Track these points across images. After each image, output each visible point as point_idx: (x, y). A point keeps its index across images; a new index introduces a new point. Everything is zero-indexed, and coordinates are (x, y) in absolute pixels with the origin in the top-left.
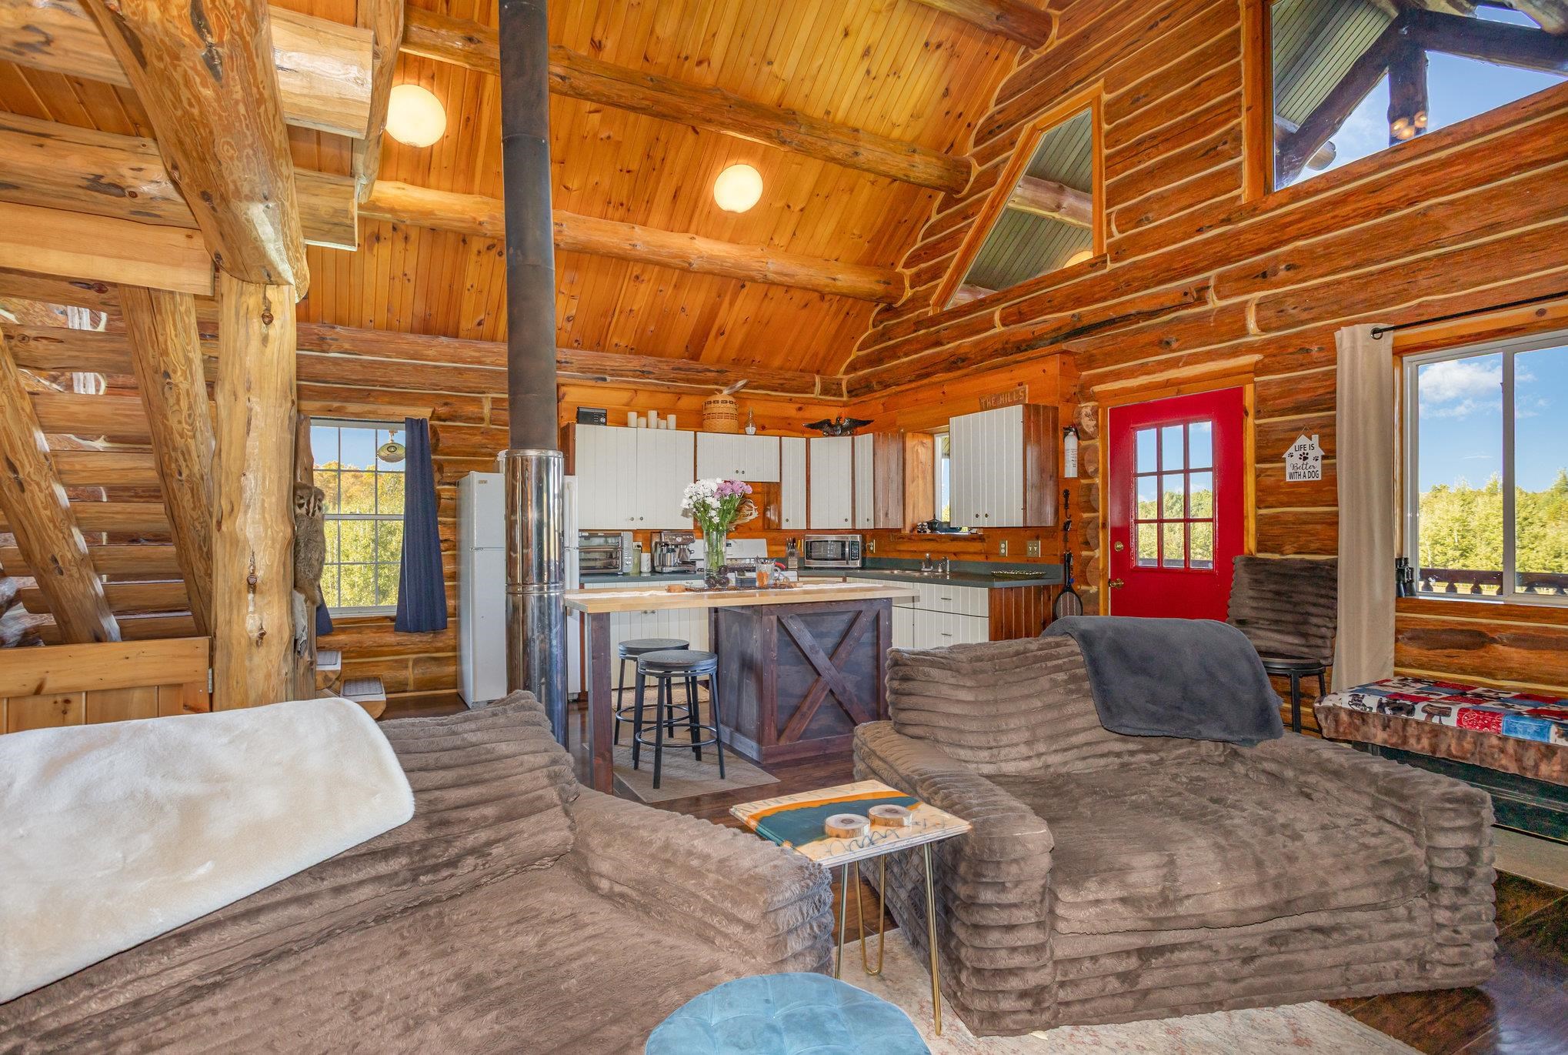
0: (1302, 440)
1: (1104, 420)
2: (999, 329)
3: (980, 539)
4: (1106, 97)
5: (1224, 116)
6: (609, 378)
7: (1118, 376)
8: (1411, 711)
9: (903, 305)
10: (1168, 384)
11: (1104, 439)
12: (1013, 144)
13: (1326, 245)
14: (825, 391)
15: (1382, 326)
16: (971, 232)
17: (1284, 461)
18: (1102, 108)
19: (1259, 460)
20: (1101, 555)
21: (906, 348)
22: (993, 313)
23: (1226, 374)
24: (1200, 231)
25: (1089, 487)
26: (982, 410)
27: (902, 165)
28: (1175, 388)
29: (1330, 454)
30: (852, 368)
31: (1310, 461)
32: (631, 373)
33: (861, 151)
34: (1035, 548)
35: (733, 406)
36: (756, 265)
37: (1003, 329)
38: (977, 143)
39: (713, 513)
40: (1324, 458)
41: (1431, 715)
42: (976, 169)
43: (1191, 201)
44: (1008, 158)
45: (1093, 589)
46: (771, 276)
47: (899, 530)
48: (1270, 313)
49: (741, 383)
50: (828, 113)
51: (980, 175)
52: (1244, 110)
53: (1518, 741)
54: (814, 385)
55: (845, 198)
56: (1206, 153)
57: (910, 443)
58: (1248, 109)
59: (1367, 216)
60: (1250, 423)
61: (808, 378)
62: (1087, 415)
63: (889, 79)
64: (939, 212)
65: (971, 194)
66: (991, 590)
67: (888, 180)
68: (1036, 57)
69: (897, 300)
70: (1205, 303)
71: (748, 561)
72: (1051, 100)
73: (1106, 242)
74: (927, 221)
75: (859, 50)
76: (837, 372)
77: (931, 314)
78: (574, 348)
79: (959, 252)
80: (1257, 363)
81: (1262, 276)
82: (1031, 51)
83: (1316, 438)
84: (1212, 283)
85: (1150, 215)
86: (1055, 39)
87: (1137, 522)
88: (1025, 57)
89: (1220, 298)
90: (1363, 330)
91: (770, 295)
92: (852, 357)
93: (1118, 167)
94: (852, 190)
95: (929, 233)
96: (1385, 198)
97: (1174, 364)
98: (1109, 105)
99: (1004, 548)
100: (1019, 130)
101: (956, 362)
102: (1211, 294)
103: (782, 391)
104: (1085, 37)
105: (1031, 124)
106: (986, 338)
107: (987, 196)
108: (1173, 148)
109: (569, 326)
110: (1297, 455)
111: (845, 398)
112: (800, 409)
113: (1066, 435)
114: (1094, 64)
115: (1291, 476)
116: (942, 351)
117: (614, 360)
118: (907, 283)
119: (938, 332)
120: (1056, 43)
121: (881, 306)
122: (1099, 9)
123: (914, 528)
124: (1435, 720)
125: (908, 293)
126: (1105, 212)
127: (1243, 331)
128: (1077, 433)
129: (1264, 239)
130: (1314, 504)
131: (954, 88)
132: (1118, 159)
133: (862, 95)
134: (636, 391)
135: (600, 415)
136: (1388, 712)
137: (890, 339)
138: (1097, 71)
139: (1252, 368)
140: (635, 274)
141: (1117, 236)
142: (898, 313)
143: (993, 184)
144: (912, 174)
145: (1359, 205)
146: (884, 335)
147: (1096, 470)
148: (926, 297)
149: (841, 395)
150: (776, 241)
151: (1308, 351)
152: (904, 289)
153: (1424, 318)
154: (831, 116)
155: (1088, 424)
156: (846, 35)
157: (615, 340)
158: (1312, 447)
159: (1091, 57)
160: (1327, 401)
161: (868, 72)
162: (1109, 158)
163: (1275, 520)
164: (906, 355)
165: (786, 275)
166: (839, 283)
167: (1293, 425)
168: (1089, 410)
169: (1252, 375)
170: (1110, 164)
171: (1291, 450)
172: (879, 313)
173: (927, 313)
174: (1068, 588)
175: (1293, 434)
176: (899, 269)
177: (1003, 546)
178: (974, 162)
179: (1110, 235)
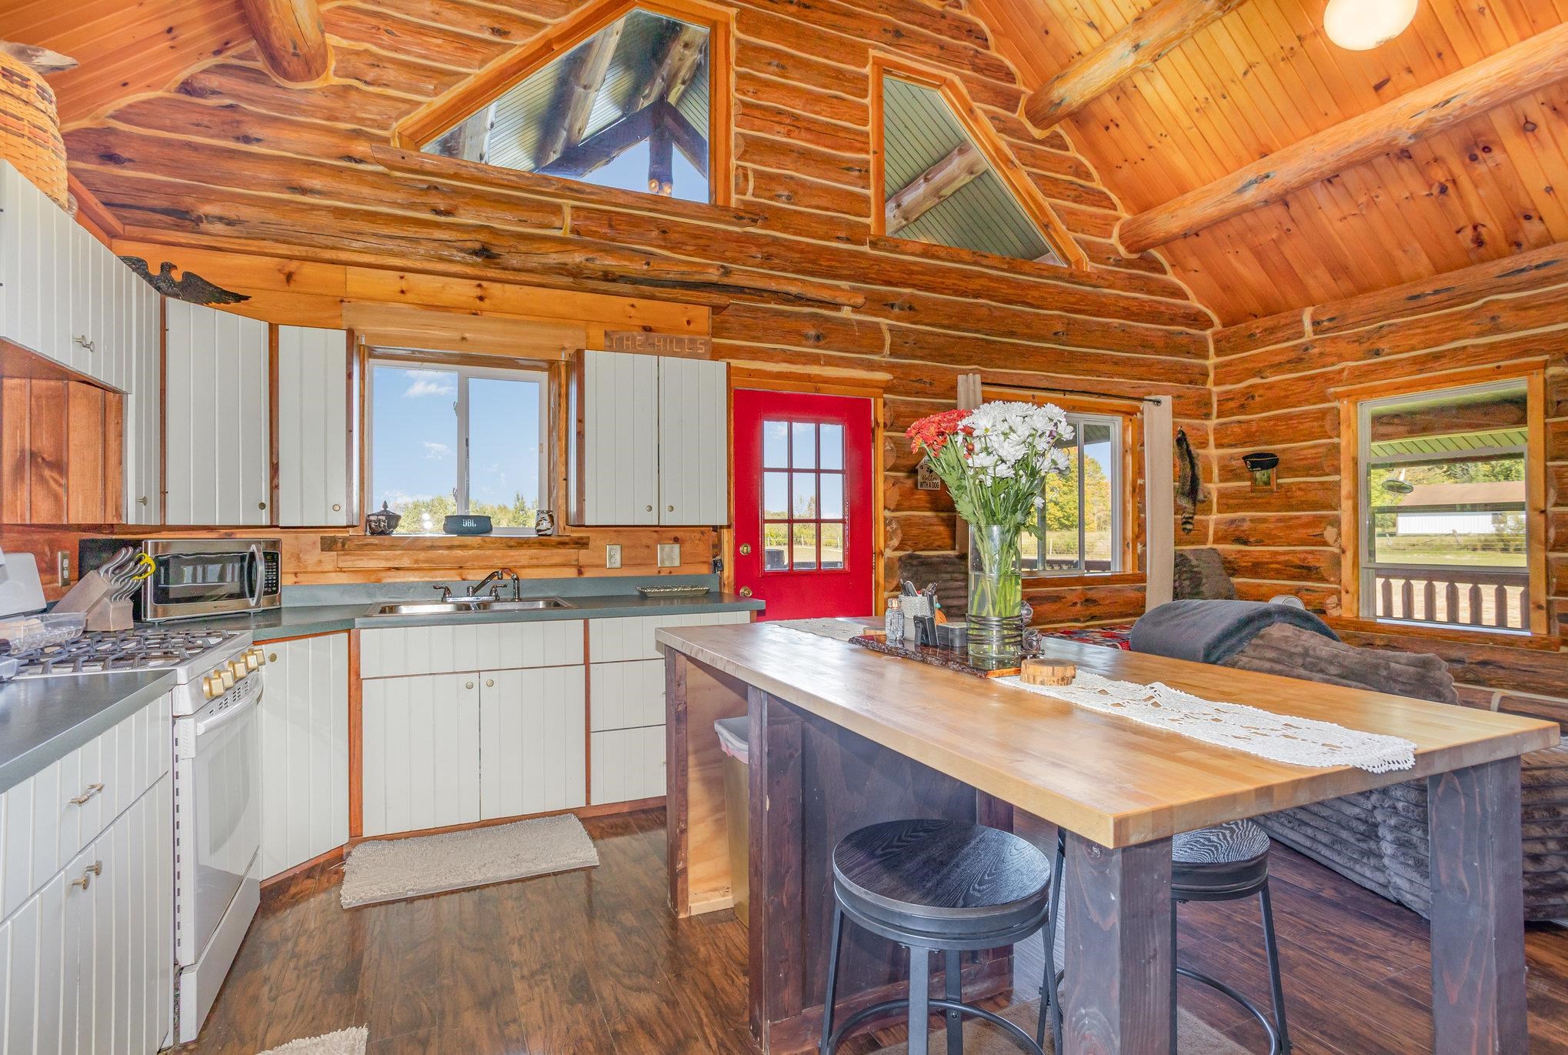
4: (736, 33)
10: (808, 378)
22: (558, 207)
23: (863, 384)
34: (668, 555)
43: (829, 205)
48: (898, 341)
52: (871, 150)
58: (874, 152)
60: (880, 433)
73: (734, 196)
80: (888, 381)
96: (969, 285)
98: (742, 44)
99: (614, 556)
110: (926, 467)
115: (921, 485)
126: (734, 162)
127: (881, 350)
129: (895, 275)
139: (882, 385)
141: (750, 197)
169: (881, 391)
170: (746, 111)
171: (922, 463)
177: (612, 552)
179: (742, 191)
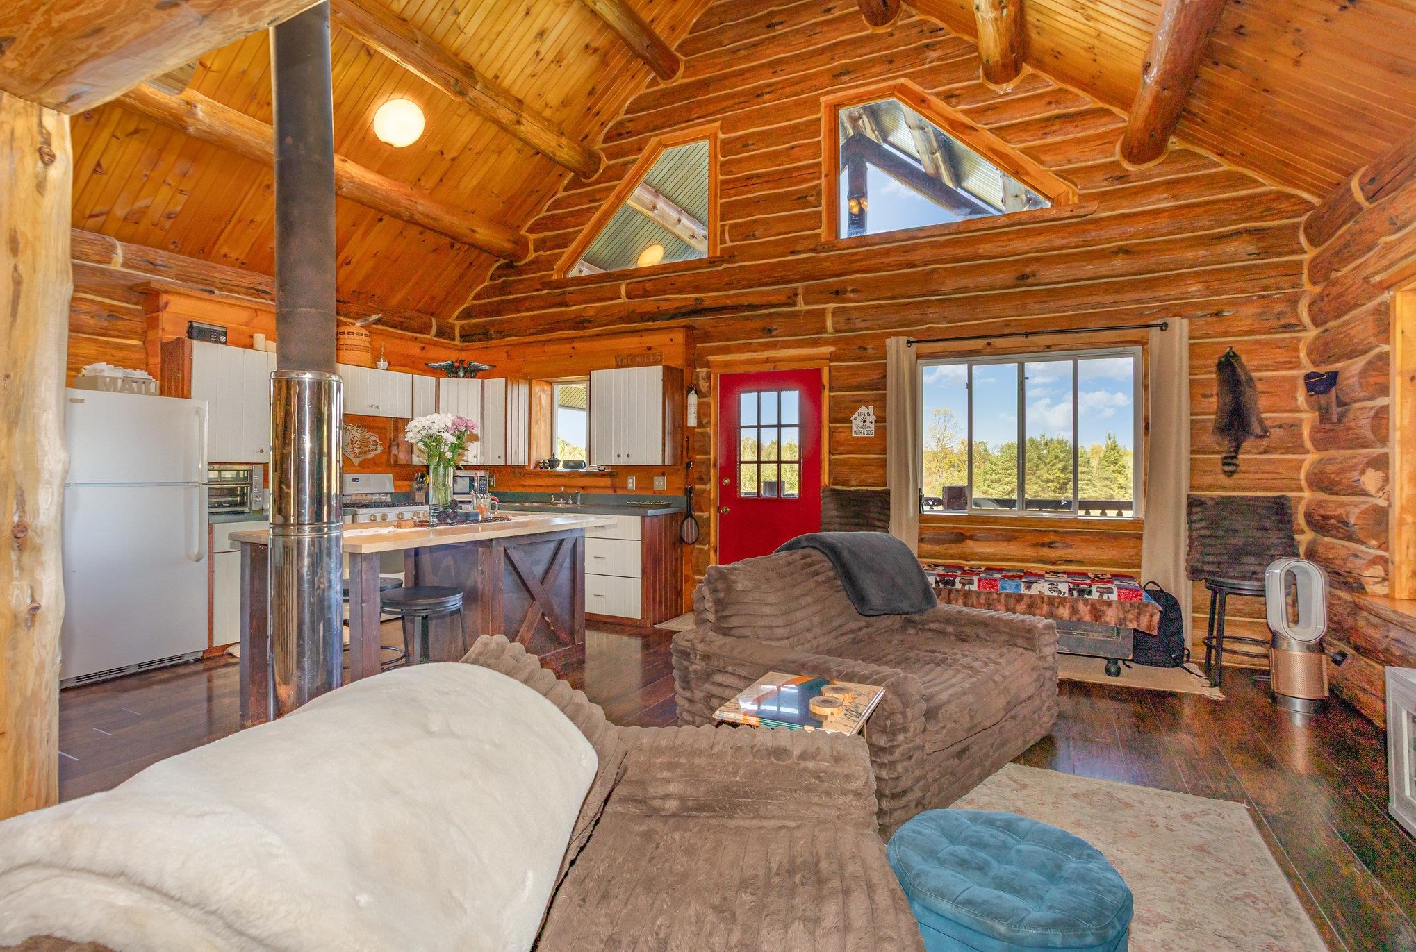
0: (863, 409)
1: (715, 384)
2: (623, 300)
3: (611, 475)
4: (721, 136)
5: (809, 176)
6: (217, 292)
7: (727, 350)
8: (953, 584)
9: (526, 264)
10: (767, 360)
11: (715, 398)
12: (640, 150)
13: (875, 280)
14: (440, 333)
15: (912, 339)
16: (597, 215)
17: (851, 422)
18: (718, 144)
19: (832, 420)
20: (712, 488)
21: (528, 304)
22: (619, 286)
23: (811, 358)
24: (793, 253)
25: (703, 434)
26: (618, 366)
27: (552, 144)
28: (772, 365)
29: (881, 420)
30: (467, 314)
31: (868, 424)
32: (243, 290)
33: (523, 121)
34: (660, 483)
35: (368, 339)
36: (406, 203)
37: (627, 300)
38: (605, 141)
39: (445, 448)
40: (876, 421)
41: (964, 585)
42: (605, 162)
43: (786, 230)
44: (635, 160)
45: (705, 515)
46: (417, 216)
47: (524, 466)
48: (841, 319)
49: (374, 317)
50: (496, 77)
51: (608, 168)
52: (823, 175)
53: (1007, 595)
54: (431, 327)
55: (493, 158)
56: (799, 198)
57: (536, 388)
58: (826, 176)
59: (900, 266)
60: (826, 394)
61: (425, 318)
62: (703, 378)
63: (553, 65)
64: (565, 190)
65: (597, 182)
66: (644, 518)
67: (533, 152)
68: (662, 86)
69: (519, 259)
70: (794, 304)
71: (377, 496)
72: (675, 125)
73: (719, 247)
74: (553, 196)
75: (535, 30)
76: (450, 316)
77: (555, 277)
78: (172, 251)
79: (586, 228)
80: (832, 353)
81: (838, 293)
82: (659, 80)
83: (871, 408)
84: (800, 291)
85: (757, 233)
86: (679, 80)
87: (741, 462)
88: (653, 83)
89: (807, 303)
90: (903, 340)
91: (405, 234)
92: (466, 305)
93: (731, 191)
94: (500, 153)
95: (556, 205)
96: (911, 257)
97: (772, 346)
98: (724, 142)
99: (631, 483)
100: (647, 140)
101: (580, 323)
102: (800, 299)
103: (401, 329)
104: (704, 85)
105: (657, 139)
106: (613, 305)
107: (615, 187)
108: (774, 189)
109: (168, 224)
110: (859, 418)
111: (457, 342)
112: (423, 348)
113: (688, 392)
114: (712, 108)
115: (856, 433)
116: (567, 312)
117: (226, 273)
118: (531, 247)
119: (564, 293)
120: (681, 81)
121: (502, 261)
122: (718, 68)
123: (537, 464)
124: (967, 587)
125: (532, 255)
126: (719, 224)
127: (823, 329)
128: (696, 392)
129: (837, 268)
130: (868, 453)
131: (599, 90)
132: (731, 186)
133: (528, 71)
134: (256, 310)
135: (219, 333)
136: (941, 585)
137: (510, 293)
138: (714, 113)
139: (828, 356)
140: (265, 183)
141: (729, 244)
142: (520, 271)
143: (620, 178)
144: (558, 154)
145: (897, 258)
146: (502, 289)
147: (709, 422)
148: (549, 264)
149: (453, 339)
150: (423, 183)
151: (865, 349)
152: (528, 251)
153: (932, 338)
154: (498, 82)
155: (703, 385)
156: (527, 13)
157: (225, 250)
158: (869, 413)
159: (710, 101)
160: (881, 384)
161: (538, 53)
162: (723, 182)
163: (843, 463)
164: (528, 310)
165: (432, 218)
166: (478, 236)
167: (855, 398)
168: (704, 375)
169: (828, 361)
170: (725, 187)
171: (856, 415)
172: (498, 268)
173: (552, 275)
174: (689, 515)
175: (857, 404)
176: (523, 232)
177: (631, 481)
178: (603, 156)
179: (723, 241)
